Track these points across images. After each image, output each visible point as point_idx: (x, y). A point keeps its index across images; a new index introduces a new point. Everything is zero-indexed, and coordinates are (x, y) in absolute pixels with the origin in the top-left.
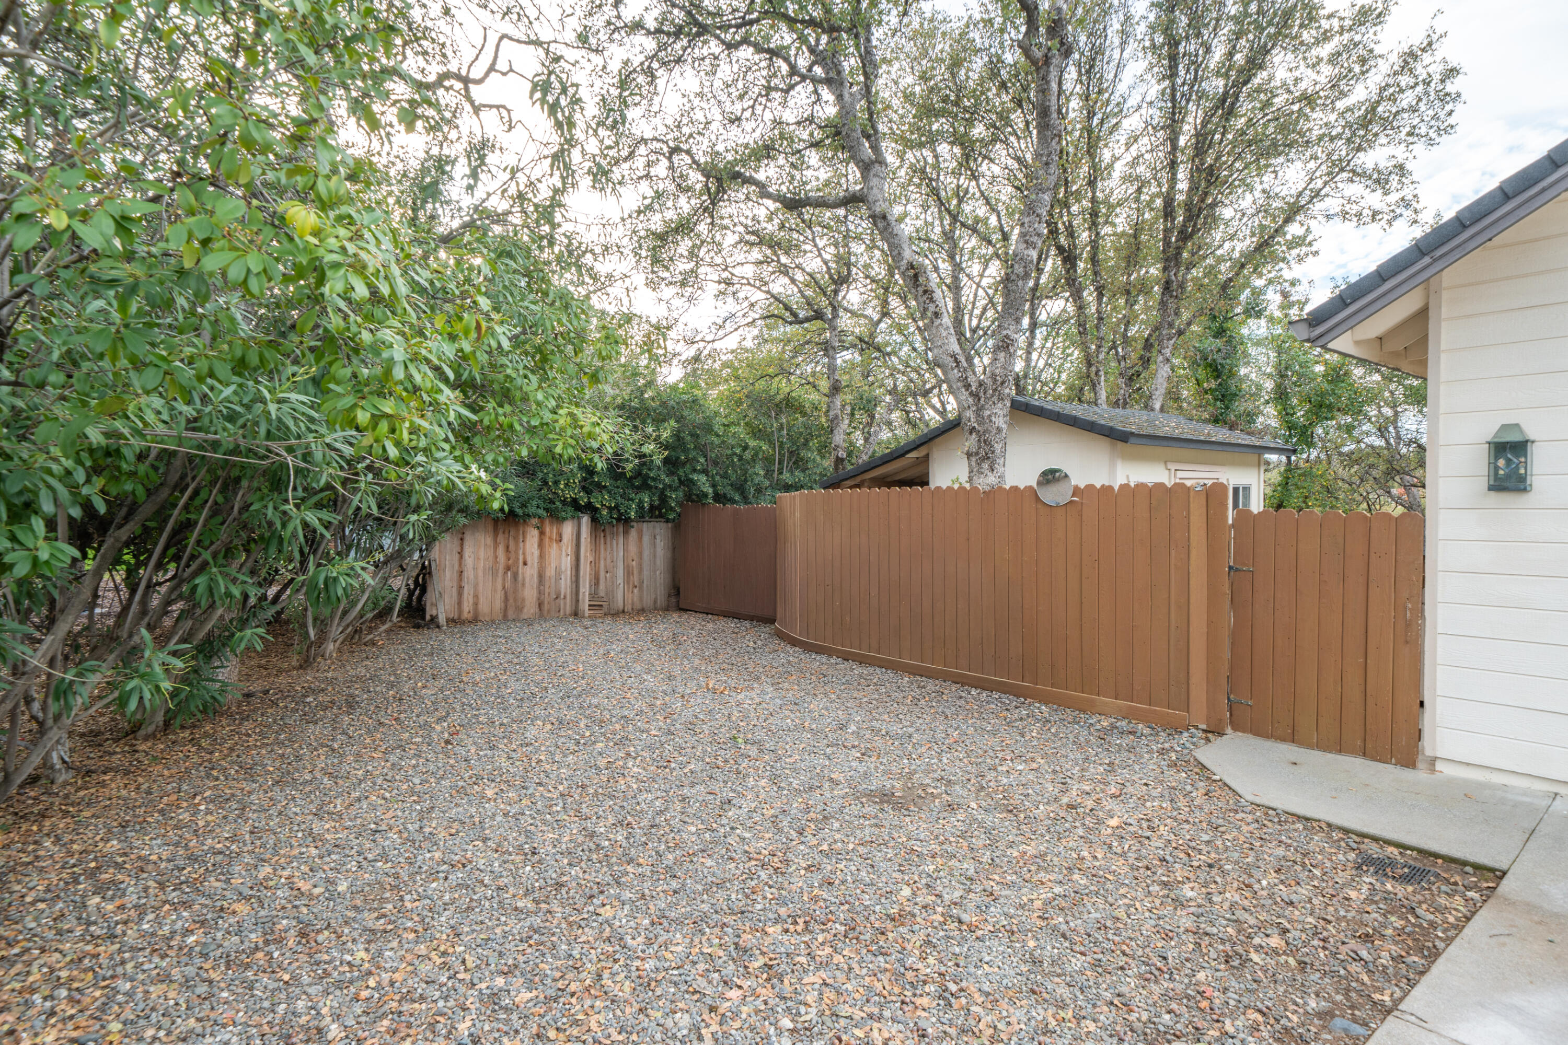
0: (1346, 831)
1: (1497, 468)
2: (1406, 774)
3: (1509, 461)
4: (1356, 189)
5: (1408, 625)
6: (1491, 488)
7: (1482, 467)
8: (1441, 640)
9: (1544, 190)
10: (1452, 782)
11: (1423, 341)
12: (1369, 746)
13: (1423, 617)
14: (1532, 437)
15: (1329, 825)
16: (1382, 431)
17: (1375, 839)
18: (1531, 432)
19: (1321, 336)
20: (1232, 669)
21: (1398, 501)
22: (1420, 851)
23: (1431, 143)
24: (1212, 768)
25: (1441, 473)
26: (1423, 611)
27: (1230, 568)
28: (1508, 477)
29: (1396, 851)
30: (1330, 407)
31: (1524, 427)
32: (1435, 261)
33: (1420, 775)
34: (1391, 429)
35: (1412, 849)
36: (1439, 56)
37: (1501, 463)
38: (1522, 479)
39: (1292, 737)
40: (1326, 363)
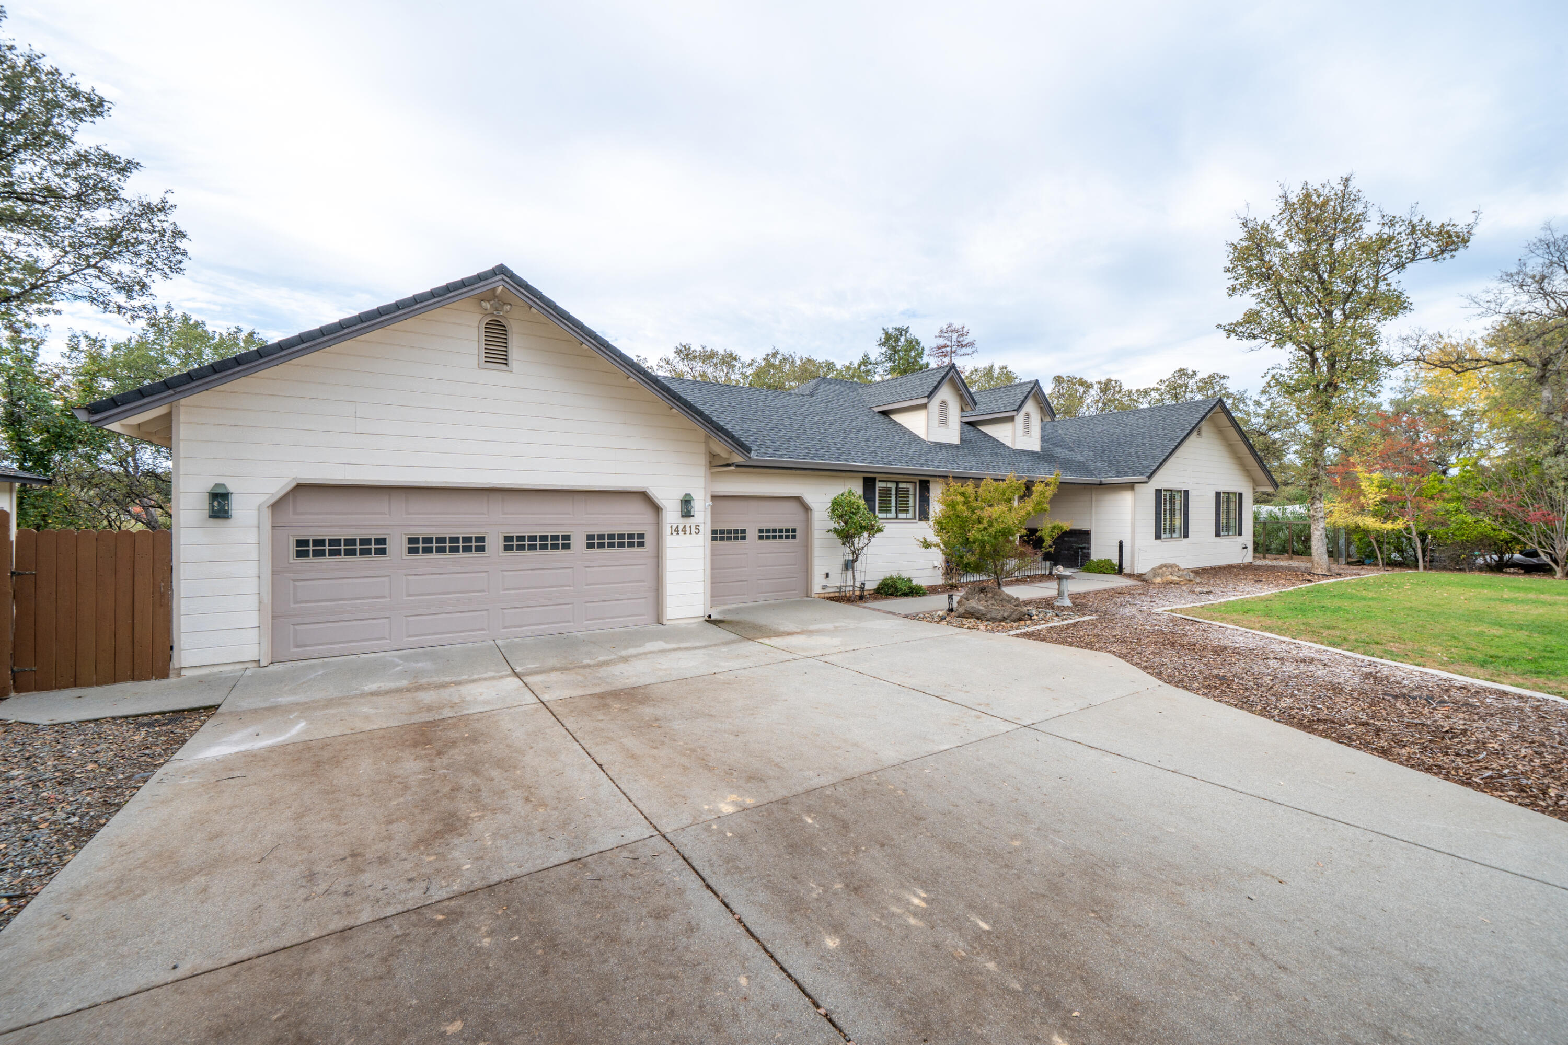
0: (126, 717)
1: (213, 506)
2: (164, 682)
3: (219, 503)
4: (103, 286)
5: (162, 595)
6: (210, 517)
7: (206, 506)
8: (183, 601)
9: (233, 373)
10: (191, 679)
11: (169, 428)
12: (136, 673)
13: (172, 589)
14: (231, 491)
15: (113, 718)
16: (122, 462)
17: (145, 715)
18: (231, 488)
19: (99, 421)
20: (15, 647)
21: (138, 519)
22: (174, 712)
23: (166, 276)
24: (5, 718)
25: (181, 507)
26: (171, 586)
27: (13, 573)
28: (219, 511)
29: (159, 716)
30: (71, 439)
31: (227, 485)
32: (176, 393)
33: (173, 680)
34: (130, 459)
35: (169, 712)
36: (171, 219)
37: (216, 503)
38: (227, 512)
39: (75, 684)
40: (65, 399)
